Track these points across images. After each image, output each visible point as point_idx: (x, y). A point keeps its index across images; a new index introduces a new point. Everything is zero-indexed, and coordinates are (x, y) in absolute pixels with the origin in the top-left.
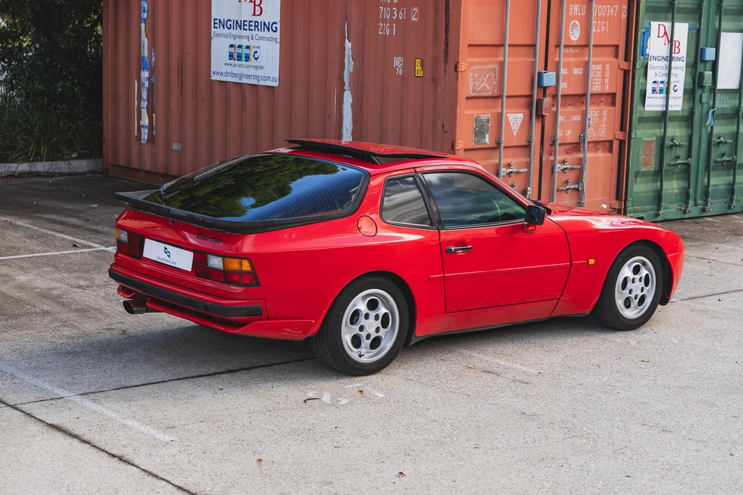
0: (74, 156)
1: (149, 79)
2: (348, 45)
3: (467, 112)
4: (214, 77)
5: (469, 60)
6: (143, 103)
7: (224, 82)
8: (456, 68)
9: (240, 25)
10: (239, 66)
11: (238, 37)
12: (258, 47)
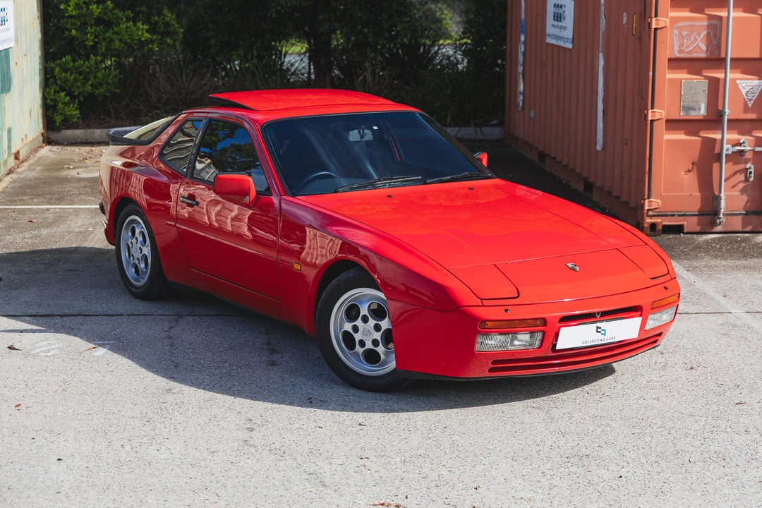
0: (495, 122)
1: (525, 43)
3: (669, 76)
4: (549, 40)
5: (671, 14)
6: (521, 69)
7: (553, 45)
8: (650, 24)
10: (557, 27)
12: (565, 6)
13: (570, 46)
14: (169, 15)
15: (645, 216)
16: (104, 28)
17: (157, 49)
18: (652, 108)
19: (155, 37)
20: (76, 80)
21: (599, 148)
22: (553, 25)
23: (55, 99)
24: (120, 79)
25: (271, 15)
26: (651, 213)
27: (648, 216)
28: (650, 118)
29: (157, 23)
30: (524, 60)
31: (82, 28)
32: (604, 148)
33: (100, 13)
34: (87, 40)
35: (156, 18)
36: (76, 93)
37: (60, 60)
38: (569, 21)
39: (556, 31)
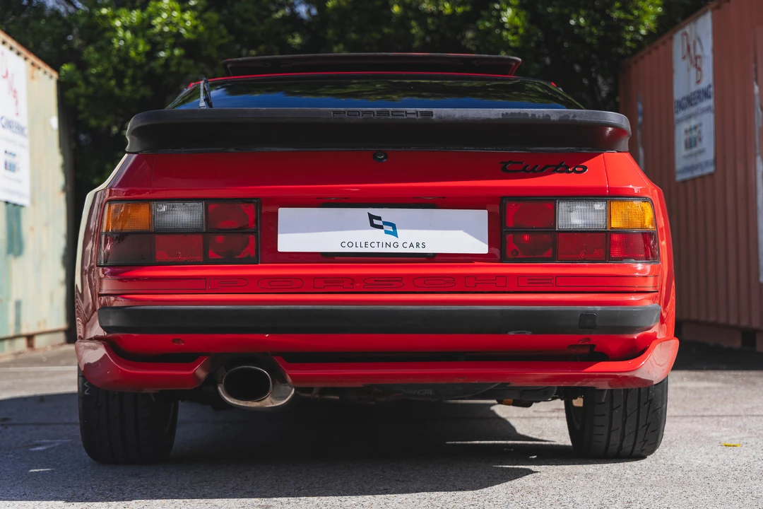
2: (757, 88)
4: (679, 177)
7: (686, 181)
9: (690, 100)
10: (691, 156)
11: (689, 117)
12: (701, 125)
13: (711, 169)
22: (685, 157)
38: (707, 142)
39: (692, 161)
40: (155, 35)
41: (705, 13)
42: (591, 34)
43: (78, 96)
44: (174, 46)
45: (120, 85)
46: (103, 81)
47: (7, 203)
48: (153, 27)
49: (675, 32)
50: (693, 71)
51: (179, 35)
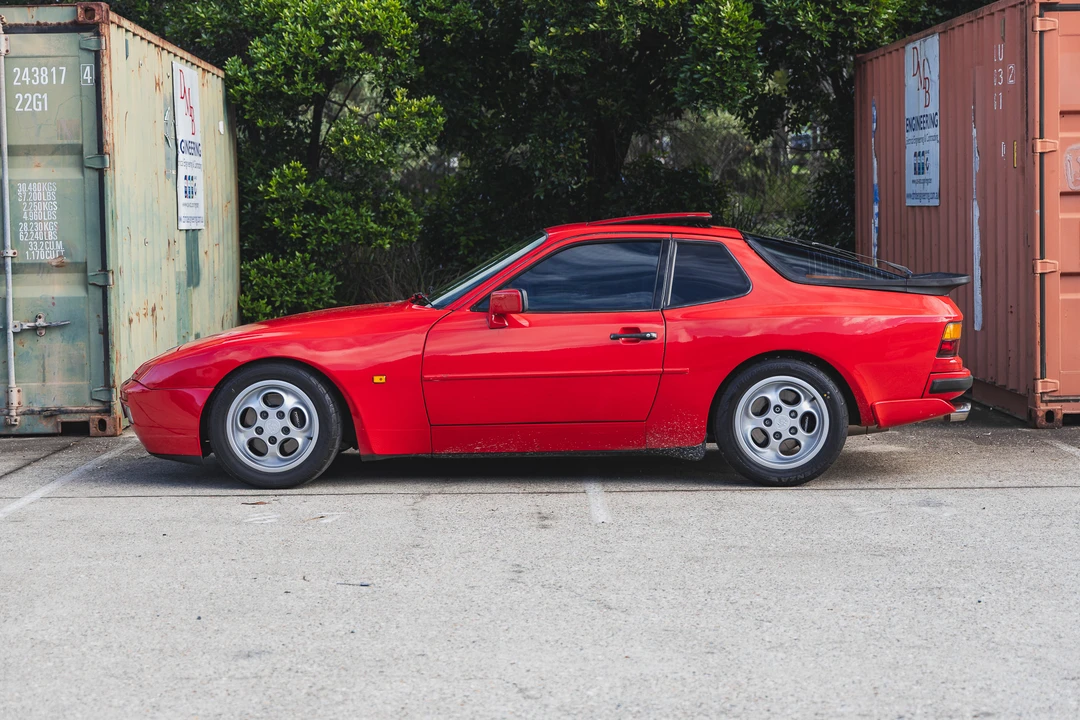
1: (879, 214)
2: (975, 130)
3: (1062, 216)
4: (910, 202)
5: (1062, 135)
6: (874, 251)
7: (913, 207)
8: (1033, 147)
9: (919, 123)
10: (919, 182)
11: (918, 140)
12: (928, 152)
13: (936, 202)
14: (404, 200)
15: (1039, 402)
16: (315, 215)
17: (388, 246)
18: (1042, 257)
19: (385, 229)
20: (278, 286)
21: (977, 327)
22: (914, 181)
23: (253, 309)
24: (337, 287)
25: (538, 197)
26: (1046, 398)
27: (1042, 401)
28: (1039, 271)
29: (386, 212)
30: (879, 238)
31: (287, 217)
32: (983, 328)
33: (310, 195)
34: (293, 232)
35: (386, 205)
36: (278, 304)
37: (257, 260)
38: (933, 172)
39: (918, 188)
40: (331, 27)
41: (933, 33)
42: (820, 30)
43: (244, 94)
44: (351, 39)
45: (291, 83)
46: (270, 78)
47: (187, 231)
48: (327, 18)
49: (907, 43)
50: (922, 92)
51: (356, 26)
